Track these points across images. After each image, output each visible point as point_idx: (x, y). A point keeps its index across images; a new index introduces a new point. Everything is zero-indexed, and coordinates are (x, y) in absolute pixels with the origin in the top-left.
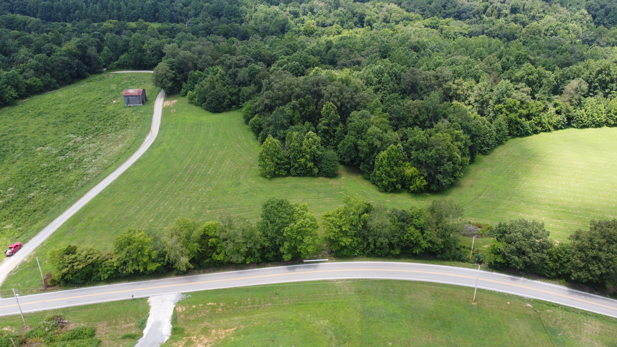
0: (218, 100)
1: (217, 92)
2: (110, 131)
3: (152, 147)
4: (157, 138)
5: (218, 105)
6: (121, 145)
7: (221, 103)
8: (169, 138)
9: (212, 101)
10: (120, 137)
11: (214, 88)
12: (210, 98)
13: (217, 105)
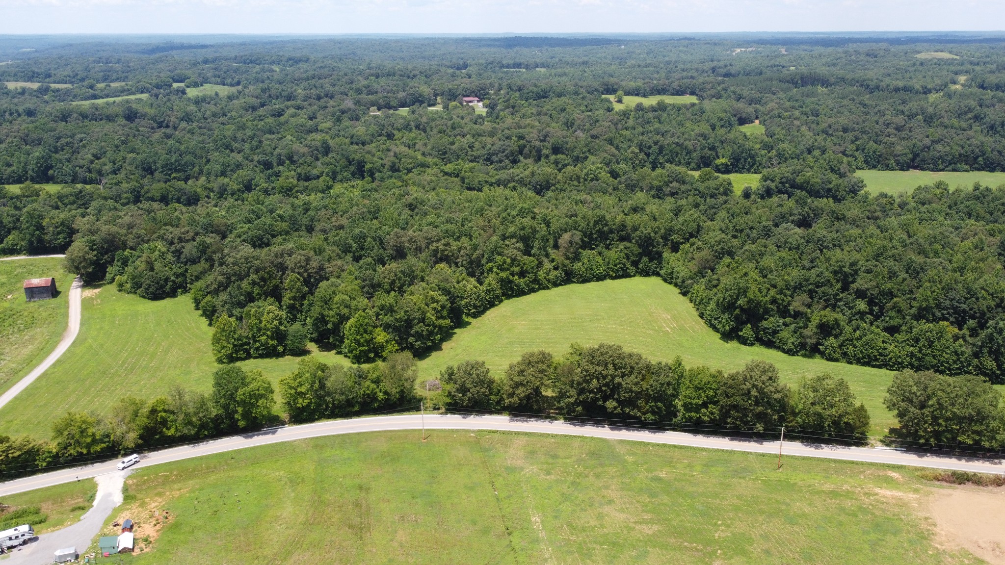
0: (158, 283)
1: (157, 274)
2: (10, 332)
3: (74, 344)
4: (78, 335)
5: (159, 289)
6: (30, 347)
7: (162, 287)
8: (95, 333)
9: (150, 285)
10: (26, 337)
11: (152, 269)
12: (148, 282)
13: (157, 289)
